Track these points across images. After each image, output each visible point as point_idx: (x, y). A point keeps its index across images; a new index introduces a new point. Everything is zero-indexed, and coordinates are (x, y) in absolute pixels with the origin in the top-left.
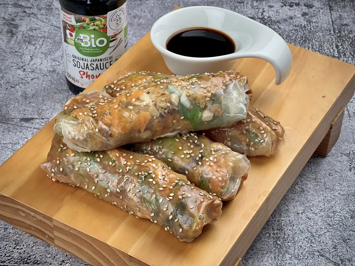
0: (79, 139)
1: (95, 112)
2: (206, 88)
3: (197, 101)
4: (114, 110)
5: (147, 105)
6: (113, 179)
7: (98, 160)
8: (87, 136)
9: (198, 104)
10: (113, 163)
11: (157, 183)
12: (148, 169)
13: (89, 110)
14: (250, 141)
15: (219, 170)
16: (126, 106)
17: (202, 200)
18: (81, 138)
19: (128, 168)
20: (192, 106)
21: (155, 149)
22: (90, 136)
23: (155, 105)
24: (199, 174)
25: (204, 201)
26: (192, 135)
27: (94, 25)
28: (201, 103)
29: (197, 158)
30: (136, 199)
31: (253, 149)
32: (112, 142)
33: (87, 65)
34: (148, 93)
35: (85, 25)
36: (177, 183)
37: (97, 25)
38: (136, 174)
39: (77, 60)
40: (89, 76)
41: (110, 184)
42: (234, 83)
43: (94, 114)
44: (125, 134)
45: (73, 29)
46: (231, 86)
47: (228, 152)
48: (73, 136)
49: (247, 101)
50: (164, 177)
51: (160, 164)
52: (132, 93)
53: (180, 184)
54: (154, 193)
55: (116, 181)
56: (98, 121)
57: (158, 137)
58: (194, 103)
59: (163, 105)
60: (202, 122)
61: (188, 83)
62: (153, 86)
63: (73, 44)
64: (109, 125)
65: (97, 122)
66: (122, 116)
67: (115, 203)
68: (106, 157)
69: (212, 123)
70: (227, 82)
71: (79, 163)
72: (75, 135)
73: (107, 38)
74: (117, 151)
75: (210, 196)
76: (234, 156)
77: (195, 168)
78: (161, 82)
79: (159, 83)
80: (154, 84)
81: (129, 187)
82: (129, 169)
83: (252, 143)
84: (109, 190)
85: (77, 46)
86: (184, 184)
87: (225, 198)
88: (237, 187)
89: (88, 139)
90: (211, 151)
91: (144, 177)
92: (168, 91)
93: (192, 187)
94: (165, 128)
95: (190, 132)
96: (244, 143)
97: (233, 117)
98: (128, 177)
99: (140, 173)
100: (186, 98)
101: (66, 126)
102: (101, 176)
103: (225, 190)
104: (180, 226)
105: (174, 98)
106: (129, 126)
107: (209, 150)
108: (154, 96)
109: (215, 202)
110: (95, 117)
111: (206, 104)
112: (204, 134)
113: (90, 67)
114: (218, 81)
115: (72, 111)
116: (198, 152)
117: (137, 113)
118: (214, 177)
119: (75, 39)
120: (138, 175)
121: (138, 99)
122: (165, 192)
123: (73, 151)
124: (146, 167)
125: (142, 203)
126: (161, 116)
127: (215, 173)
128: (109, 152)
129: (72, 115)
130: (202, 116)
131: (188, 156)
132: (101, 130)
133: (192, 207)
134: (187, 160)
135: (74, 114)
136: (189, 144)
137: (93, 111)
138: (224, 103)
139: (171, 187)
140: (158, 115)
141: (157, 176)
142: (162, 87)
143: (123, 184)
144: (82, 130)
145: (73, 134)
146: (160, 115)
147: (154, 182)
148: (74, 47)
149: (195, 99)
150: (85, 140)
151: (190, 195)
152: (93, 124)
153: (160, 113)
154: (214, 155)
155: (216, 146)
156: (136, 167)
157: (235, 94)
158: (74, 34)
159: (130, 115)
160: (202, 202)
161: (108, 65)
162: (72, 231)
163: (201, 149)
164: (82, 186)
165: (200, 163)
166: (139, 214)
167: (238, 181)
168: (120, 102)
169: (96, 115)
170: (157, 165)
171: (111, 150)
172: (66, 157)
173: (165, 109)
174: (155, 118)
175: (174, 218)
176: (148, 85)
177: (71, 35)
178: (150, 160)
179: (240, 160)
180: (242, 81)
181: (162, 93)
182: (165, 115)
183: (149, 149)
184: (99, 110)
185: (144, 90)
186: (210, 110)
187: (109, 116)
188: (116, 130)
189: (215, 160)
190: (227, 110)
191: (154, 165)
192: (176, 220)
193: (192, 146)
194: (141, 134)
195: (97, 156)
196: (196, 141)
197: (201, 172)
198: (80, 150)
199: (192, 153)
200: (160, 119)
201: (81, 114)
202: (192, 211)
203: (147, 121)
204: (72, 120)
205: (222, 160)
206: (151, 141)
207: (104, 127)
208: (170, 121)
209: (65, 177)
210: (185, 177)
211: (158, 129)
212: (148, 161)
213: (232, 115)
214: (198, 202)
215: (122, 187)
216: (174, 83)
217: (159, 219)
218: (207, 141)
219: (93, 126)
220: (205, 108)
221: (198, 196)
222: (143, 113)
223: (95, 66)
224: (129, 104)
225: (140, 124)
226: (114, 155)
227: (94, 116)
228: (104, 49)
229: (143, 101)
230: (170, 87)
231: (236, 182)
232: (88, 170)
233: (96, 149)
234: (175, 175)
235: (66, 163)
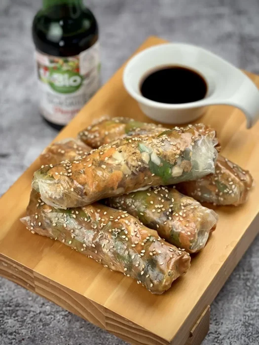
0: (55, 198)
1: (70, 171)
2: (175, 145)
3: (167, 158)
4: (88, 169)
5: (119, 164)
6: (89, 234)
7: (74, 216)
8: (63, 195)
9: (168, 161)
10: (88, 220)
11: (130, 239)
12: (121, 225)
13: (64, 169)
14: (219, 192)
15: (187, 225)
16: (99, 164)
17: (171, 256)
18: (58, 197)
19: (102, 224)
20: (162, 164)
21: (128, 203)
22: (66, 195)
23: (127, 164)
24: (170, 228)
25: (173, 258)
26: (163, 188)
28: (170, 160)
29: (168, 213)
30: (110, 254)
31: (222, 199)
32: (86, 200)
34: (120, 152)
36: (148, 240)
38: (110, 231)
41: (85, 240)
42: (202, 139)
43: (69, 173)
44: (99, 192)
46: (200, 142)
47: (196, 207)
48: (50, 195)
49: (215, 155)
50: (136, 233)
51: (133, 220)
52: (105, 152)
53: (151, 240)
54: (127, 249)
55: (92, 237)
56: (73, 180)
57: (131, 192)
58: (164, 160)
59: (134, 163)
60: (173, 178)
61: (158, 141)
62: (124, 144)
64: (83, 184)
65: (72, 182)
66: (96, 175)
67: (91, 256)
68: (81, 213)
69: (182, 178)
70: (196, 138)
71: (57, 219)
72: (52, 194)
74: (91, 207)
75: (180, 252)
76: (202, 211)
77: (166, 223)
78: (132, 140)
79: (130, 141)
80: (125, 142)
81: (104, 243)
82: (103, 226)
83: (221, 194)
84: (84, 245)
86: (154, 240)
87: (194, 251)
88: (205, 240)
89: (65, 198)
90: (181, 206)
91: (118, 234)
92: (139, 150)
93: (163, 244)
94: (137, 184)
95: (161, 186)
96: (214, 193)
97: (201, 173)
98: (102, 234)
99: (114, 230)
100: (156, 156)
101: (43, 186)
102: (77, 231)
103: (194, 244)
104: (151, 281)
105: (145, 157)
106: (102, 185)
107: (179, 205)
108: (126, 154)
109: (184, 258)
110: (70, 176)
111: (176, 160)
112: (174, 187)
114: (187, 137)
115: (49, 170)
116: (168, 207)
117: (109, 172)
118: (183, 232)
120: (112, 231)
121: (110, 157)
122: (138, 248)
123: (51, 207)
124: (119, 223)
125: (115, 257)
126: (133, 173)
127: (184, 228)
128: (84, 208)
129: (49, 174)
130: (172, 173)
131: (159, 211)
132: (76, 189)
133: (161, 264)
134: (159, 215)
135: (50, 173)
136: (160, 199)
137: (68, 169)
138: (192, 159)
139: (143, 244)
140: (130, 173)
141: (129, 232)
142: (133, 146)
143: (97, 240)
144: (58, 190)
145: (50, 193)
146: (132, 174)
147: (127, 239)
149: (165, 156)
150: (62, 199)
151: (160, 252)
152: (68, 183)
153: (132, 172)
154: (184, 210)
155: (185, 200)
156: (110, 223)
157: (204, 149)
159: (103, 174)
160: (171, 258)
162: (51, 283)
163: (171, 203)
164: (59, 239)
165: (170, 218)
166: (113, 268)
167: (207, 234)
168: (94, 160)
169: (71, 174)
170: (129, 222)
171: (86, 206)
172: (44, 212)
173: (137, 167)
174: (127, 176)
175: (145, 274)
176: (121, 143)
178: (123, 216)
179: (208, 214)
180: (211, 136)
181: (133, 152)
182: (136, 173)
183: (122, 202)
184: (74, 169)
185: (117, 149)
186: (179, 166)
187: (83, 175)
188: (91, 189)
189: (184, 215)
190: (196, 166)
191: (127, 222)
192: (147, 276)
193: (163, 201)
194: (114, 191)
195: (73, 212)
196: (167, 196)
197: (171, 226)
198: (57, 207)
199: (163, 207)
200: (132, 177)
201: (57, 173)
202: (163, 267)
203: (120, 180)
204: (50, 180)
205: (191, 215)
206: (125, 195)
207: (79, 186)
208: (141, 178)
209: (44, 231)
210: (155, 232)
211: (131, 185)
212: (121, 218)
213: (201, 170)
214: (168, 259)
215: (96, 242)
216: (145, 142)
217: (131, 273)
218: (177, 194)
219: (68, 186)
220: (175, 164)
221: (168, 252)
222: (115, 172)
224: (102, 162)
225: (113, 183)
226: (89, 211)
227: (69, 175)
228: (77, 88)
229: (115, 160)
230: (141, 145)
231: (204, 235)
232: (65, 226)
233: (72, 206)
234: (146, 231)
235: (44, 218)
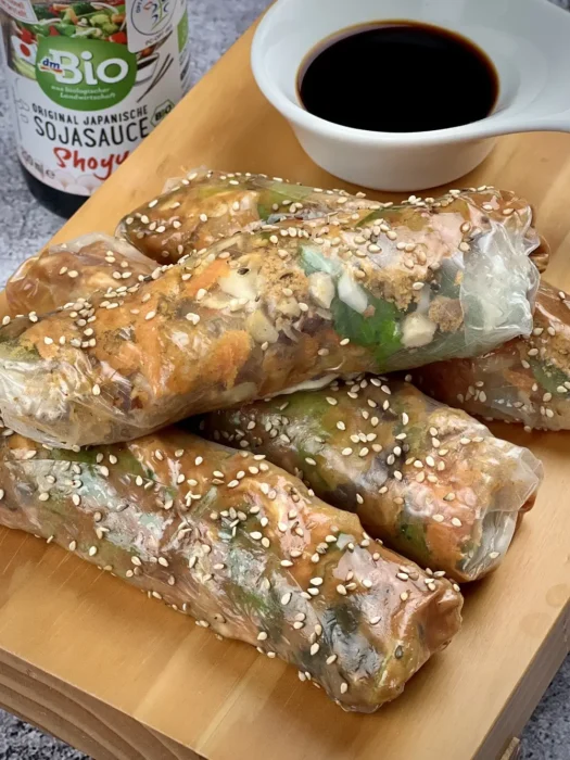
0: (44, 416)
1: (89, 332)
2: (411, 251)
3: (387, 291)
4: (146, 327)
5: (241, 310)
6: (149, 526)
7: (104, 471)
8: (68, 409)
9: (391, 300)
10: (145, 482)
11: (275, 544)
12: (245, 499)
13: (74, 328)
14: (542, 391)
15: (451, 496)
16: (179, 311)
17: (404, 596)
18: (52, 414)
19: (189, 496)
20: (372, 308)
21: (268, 427)
22: (77, 409)
23: (265, 308)
24: (397, 506)
25: (408, 600)
26: (375, 383)
27: (89, 25)
28: (397, 297)
29: (391, 460)
30: (213, 588)
31: (550, 413)
32: (140, 421)
33: (76, 133)
34: (244, 271)
35: (63, 25)
36: (332, 545)
37: (97, 25)
38: (214, 516)
39: (45, 119)
40: (82, 161)
41: (137, 543)
42: (493, 232)
43: (86, 338)
44: (179, 395)
45: (29, 34)
46: (485, 243)
47: (478, 439)
48: (27, 407)
49: (532, 282)
50: (292, 523)
51: (283, 481)
52: (198, 272)
53: (340, 545)
54: (267, 574)
55: (158, 533)
56: (98, 362)
57: (277, 394)
58: (378, 295)
59: (286, 307)
60: (404, 351)
61: (360, 239)
62: (256, 250)
63: (33, 75)
64: (130, 374)
65: (96, 365)
66: (168, 343)
67: (155, 594)
68: (127, 462)
69: (435, 350)
70: (474, 228)
71: (51, 479)
72: (33, 406)
73: (128, 57)
74: (156, 442)
75: (429, 581)
76: (495, 454)
77: (384, 490)
78: (280, 236)
79: (274, 239)
80: (259, 241)
81: (195, 553)
82: (193, 501)
83: (547, 396)
84: (136, 560)
85: (46, 83)
86: (351, 546)
87: (471, 577)
88: (504, 541)
89: (73, 416)
90: (429, 436)
91: (237, 525)
92: (301, 265)
93: (376, 556)
94: (298, 370)
95: (368, 376)
96: (524, 395)
97: (494, 333)
98: (190, 526)
99: (224, 513)
100: (355, 285)
101: (6, 380)
102: (113, 518)
103: (471, 555)
104: (344, 676)
105: (320, 288)
106: (188, 374)
107: (424, 433)
108: (261, 280)
109: (445, 599)
110: (89, 348)
111: (413, 298)
112: (408, 378)
113: (84, 139)
114: (447, 226)
115: (24, 330)
116: (390, 440)
117: (210, 335)
118: (439, 518)
119: (38, 60)
120: (220, 518)
121: (214, 289)
122: (299, 572)
123: (33, 444)
124: (242, 492)
125: (230, 599)
126: (283, 338)
127: (442, 504)
128: (135, 446)
129: (24, 344)
130: (402, 335)
131: (364, 451)
132: (107, 389)
133: (373, 621)
134: (362, 464)
135: (29, 340)
136: (365, 414)
137: (84, 328)
138: (464, 293)
139: (315, 558)
140: (275, 337)
141: (272, 520)
142: (283, 252)
143: (175, 544)
144: (53, 392)
145: (28, 402)
146: (279, 338)
147: (266, 542)
148: (37, 84)
149: (381, 285)
150: (64, 418)
151: (368, 583)
152: (84, 371)
153: (281, 332)
154: (438, 448)
155: (443, 419)
156: (213, 492)
157: (498, 263)
158: (32, 48)
159: (192, 342)
160: (403, 603)
161: (135, 131)
162: (34, 676)
163: (401, 428)
164: (60, 540)
165: (398, 475)
166: (224, 630)
167: (509, 523)
168: (163, 298)
169: (92, 342)
170: (272, 487)
171: (139, 440)
172: (11, 458)
173: (295, 319)
174: (264, 345)
175: (325, 649)
176: (245, 244)
177: (26, 51)
178: (254, 470)
179: (513, 464)
180: (519, 222)
181: (282, 272)
182: (293, 338)
183: (252, 425)
184: (102, 327)
185: (233, 263)
186: (426, 314)
187: (130, 346)
188: (155, 386)
189: (442, 466)
190: (475, 315)
191: (265, 487)
192: (330, 660)
193: (375, 421)
194: (226, 394)
195: (99, 458)
196: (386, 405)
197: (400, 500)
198: (51, 442)
199: (374, 441)
200: (281, 348)
201: (48, 341)
202: (379, 631)
203: (243, 358)
204: (28, 361)
205: (463, 465)
206: (259, 405)
207: (118, 378)
208: (309, 352)
209: (12, 515)
210: (352, 520)
211: (275, 375)
212: (248, 475)
213: (489, 327)
214: (394, 604)
215: (172, 552)
216: (319, 240)
217: (280, 648)
218: (416, 401)
219: (84, 379)
220: (413, 307)
221: (392, 580)
222: (230, 335)
223: (97, 137)
224: (188, 304)
225: (222, 368)
226: (147, 455)
227: (85, 344)
228: (122, 90)
229: (230, 296)
230: (308, 251)
231: (502, 525)
232: (76, 500)
233: (94, 439)
234: (327, 517)
235: (13, 478)
